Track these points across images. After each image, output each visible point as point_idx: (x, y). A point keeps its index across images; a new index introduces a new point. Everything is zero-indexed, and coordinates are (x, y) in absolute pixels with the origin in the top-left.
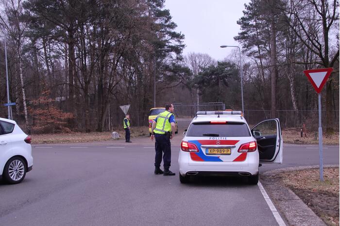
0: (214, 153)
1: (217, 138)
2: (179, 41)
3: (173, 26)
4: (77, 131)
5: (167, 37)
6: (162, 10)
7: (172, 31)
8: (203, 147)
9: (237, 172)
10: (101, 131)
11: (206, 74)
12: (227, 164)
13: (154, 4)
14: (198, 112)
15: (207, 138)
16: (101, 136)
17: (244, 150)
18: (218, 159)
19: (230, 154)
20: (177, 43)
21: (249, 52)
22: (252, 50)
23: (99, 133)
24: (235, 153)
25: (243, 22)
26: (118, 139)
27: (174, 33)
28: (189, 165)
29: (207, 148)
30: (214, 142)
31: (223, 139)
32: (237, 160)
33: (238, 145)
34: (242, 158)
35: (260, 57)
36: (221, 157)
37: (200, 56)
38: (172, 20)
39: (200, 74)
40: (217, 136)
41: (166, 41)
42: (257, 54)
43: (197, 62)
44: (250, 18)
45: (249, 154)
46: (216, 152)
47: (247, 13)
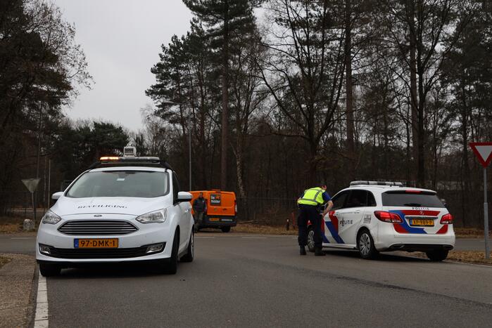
1: (420, 208)
8: (406, 218)
9: (442, 245)
15: (410, 208)
17: (445, 222)
18: (422, 231)
19: (433, 226)
22: (169, 110)
24: (438, 225)
28: (395, 237)
29: (410, 219)
30: (417, 212)
31: (426, 209)
32: (440, 232)
33: (440, 216)
34: (443, 230)
36: (426, 229)
40: (419, 206)
44: (169, 66)
45: (449, 226)
46: (419, 224)
47: (166, 58)
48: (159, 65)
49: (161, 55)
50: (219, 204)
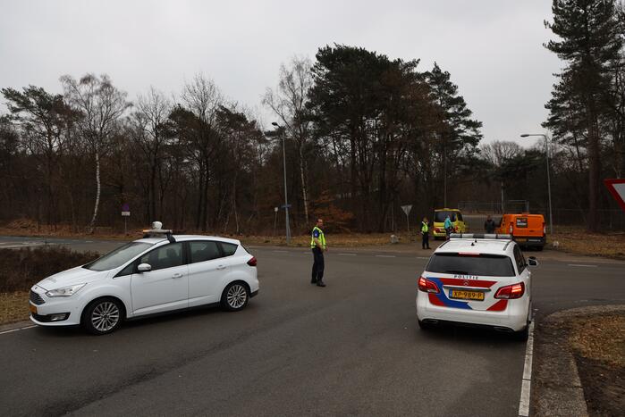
0: (461, 296)
1: (465, 276)
2: (475, 131)
3: (468, 113)
4: (357, 232)
5: (462, 127)
6: (455, 97)
7: (468, 119)
8: (445, 287)
9: (492, 327)
10: (382, 232)
11: (511, 165)
12: (478, 312)
13: (446, 92)
14: (451, 235)
15: (452, 276)
16: (380, 239)
17: (503, 296)
18: (465, 306)
19: (483, 300)
20: (474, 133)
21: (561, 139)
22: (565, 137)
23: (380, 235)
24: (490, 299)
25: (553, 106)
26: (397, 243)
27: (471, 121)
28: (426, 310)
29: (451, 289)
30: (461, 282)
31: (473, 278)
32: (493, 308)
33: (494, 288)
34: (500, 306)
35: (576, 144)
36: (470, 303)
37: (505, 144)
38: (467, 107)
39: (503, 165)
40: (466, 274)
41: (460, 131)
42: (573, 141)
43: (503, 151)
44: (561, 101)
45: (511, 302)
46: (463, 296)
47: (558, 95)
48: (552, 101)
49: (553, 93)
50: (526, 227)
